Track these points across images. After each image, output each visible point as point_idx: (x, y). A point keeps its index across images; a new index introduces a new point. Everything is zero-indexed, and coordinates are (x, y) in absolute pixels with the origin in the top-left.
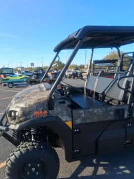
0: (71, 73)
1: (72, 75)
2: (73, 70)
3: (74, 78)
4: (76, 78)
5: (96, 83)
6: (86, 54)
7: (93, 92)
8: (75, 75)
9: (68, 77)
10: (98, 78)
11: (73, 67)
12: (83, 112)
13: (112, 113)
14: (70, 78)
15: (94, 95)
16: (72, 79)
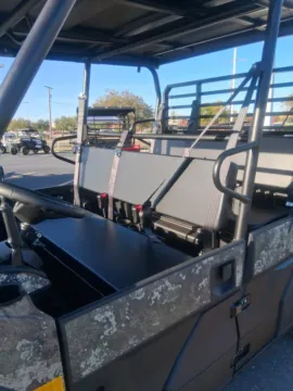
0: (17, 141)
1: (19, 146)
2: (21, 134)
3: (25, 153)
4: (31, 152)
5: (114, 172)
6: (50, 96)
7: (105, 199)
8: (28, 146)
9: (9, 150)
10: (120, 155)
11: (19, 125)
12: (109, 314)
13: (205, 282)
14: (14, 152)
15: (110, 209)
16: (21, 154)
